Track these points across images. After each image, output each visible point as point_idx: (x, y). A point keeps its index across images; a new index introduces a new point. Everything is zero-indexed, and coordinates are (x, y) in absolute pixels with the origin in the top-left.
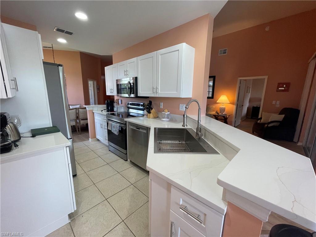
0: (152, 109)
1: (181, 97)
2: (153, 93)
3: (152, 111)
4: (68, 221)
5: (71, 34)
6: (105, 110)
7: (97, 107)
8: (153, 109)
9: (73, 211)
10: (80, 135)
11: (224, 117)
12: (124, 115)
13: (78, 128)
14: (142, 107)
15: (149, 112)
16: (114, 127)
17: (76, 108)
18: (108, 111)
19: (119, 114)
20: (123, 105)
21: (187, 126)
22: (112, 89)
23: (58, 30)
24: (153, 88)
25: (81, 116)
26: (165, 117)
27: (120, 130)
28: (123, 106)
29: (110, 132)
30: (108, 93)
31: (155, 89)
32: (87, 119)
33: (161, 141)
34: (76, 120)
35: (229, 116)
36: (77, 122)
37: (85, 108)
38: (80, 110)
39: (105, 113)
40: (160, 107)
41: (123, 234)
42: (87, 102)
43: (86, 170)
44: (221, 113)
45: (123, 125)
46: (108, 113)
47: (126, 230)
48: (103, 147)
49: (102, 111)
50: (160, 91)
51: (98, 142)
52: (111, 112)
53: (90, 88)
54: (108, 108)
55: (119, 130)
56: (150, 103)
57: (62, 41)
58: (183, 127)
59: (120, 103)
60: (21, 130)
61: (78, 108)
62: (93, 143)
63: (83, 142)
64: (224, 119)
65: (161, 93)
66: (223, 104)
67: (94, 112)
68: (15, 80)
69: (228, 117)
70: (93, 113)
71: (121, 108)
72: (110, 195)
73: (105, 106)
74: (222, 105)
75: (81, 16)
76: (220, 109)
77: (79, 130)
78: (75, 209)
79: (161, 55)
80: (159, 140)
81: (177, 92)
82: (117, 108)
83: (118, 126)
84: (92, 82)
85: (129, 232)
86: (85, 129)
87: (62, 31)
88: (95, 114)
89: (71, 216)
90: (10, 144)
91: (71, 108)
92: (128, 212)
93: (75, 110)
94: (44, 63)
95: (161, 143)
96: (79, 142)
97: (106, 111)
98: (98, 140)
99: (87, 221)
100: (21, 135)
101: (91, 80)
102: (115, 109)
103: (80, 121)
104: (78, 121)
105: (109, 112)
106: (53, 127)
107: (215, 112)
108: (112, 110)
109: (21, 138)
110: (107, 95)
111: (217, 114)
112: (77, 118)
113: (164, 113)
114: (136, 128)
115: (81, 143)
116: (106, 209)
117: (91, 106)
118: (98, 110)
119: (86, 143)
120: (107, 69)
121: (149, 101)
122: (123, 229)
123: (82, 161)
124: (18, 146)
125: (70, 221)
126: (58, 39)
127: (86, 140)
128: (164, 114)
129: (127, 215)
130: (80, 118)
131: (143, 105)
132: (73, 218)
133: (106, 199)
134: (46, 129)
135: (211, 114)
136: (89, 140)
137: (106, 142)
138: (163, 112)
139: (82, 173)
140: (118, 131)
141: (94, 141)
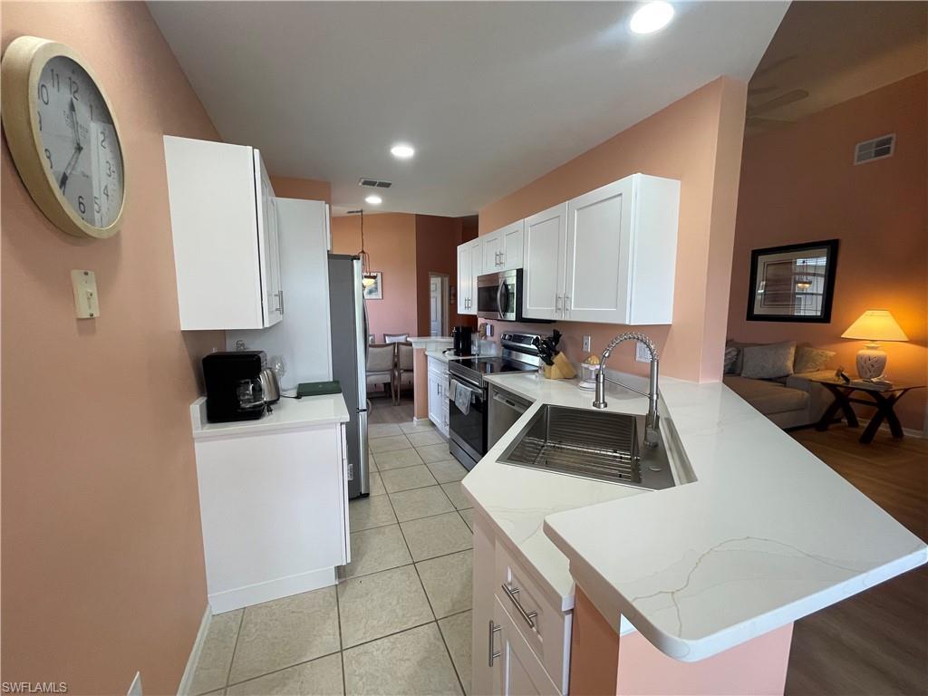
0: (557, 353)
1: (627, 323)
2: (558, 309)
3: (559, 359)
4: (332, 580)
5: (387, 185)
6: (449, 350)
7: (437, 342)
8: (561, 353)
9: (344, 564)
10: (397, 408)
11: (874, 393)
12: (495, 365)
13: (396, 392)
14: (533, 347)
15: (550, 363)
16: (460, 395)
17: (394, 343)
18: (457, 354)
19: (483, 361)
20: (496, 338)
21: (606, 406)
22: (469, 300)
23: (366, 183)
24: (558, 298)
25: (403, 364)
26: (590, 379)
27: (474, 402)
28: (495, 342)
29: (453, 407)
30: (461, 310)
31: (561, 301)
32: (412, 371)
33: (560, 442)
34: (392, 371)
35: (906, 390)
36: (393, 377)
37: (410, 344)
38: (403, 348)
39: (450, 356)
40: (584, 349)
41: (428, 646)
42: (424, 331)
43: (390, 489)
44: (861, 378)
45: (480, 391)
46: (457, 358)
47: (438, 643)
48: (438, 441)
49: (444, 352)
50: (575, 307)
51: (432, 428)
52: (463, 356)
53: (432, 294)
54: (457, 345)
55: (471, 404)
56: (557, 337)
57: (374, 200)
58: (594, 408)
59: (488, 333)
60: (283, 384)
61: (399, 344)
62: (421, 429)
63: (401, 425)
64: (874, 401)
65: (577, 311)
66: (873, 345)
67: (426, 353)
68: (280, 295)
69: (898, 394)
70: (426, 356)
71: (491, 347)
72: (425, 556)
73: (452, 340)
74: (869, 348)
75: (403, 151)
76: (857, 363)
77: (396, 396)
78: (349, 561)
79: (578, 210)
80: (555, 440)
81: (616, 307)
82: (479, 347)
83: (469, 394)
84: (439, 279)
85: (443, 648)
86: (407, 394)
87: (373, 184)
88: (429, 358)
89: (341, 572)
90: (261, 405)
91: (387, 342)
92: (453, 605)
93: (391, 347)
94: (331, 256)
95: (562, 448)
96: (392, 423)
97: (452, 352)
98: (433, 425)
99: (367, 594)
100: (282, 393)
101: (438, 276)
102: (474, 349)
103: (400, 374)
104: (397, 374)
105: (459, 355)
106: (335, 381)
107: (835, 372)
108: (467, 351)
109: (281, 399)
110: (458, 312)
111: (842, 382)
112: (396, 365)
113: (586, 366)
114: (507, 401)
115: (396, 425)
116: (408, 583)
117: (433, 338)
118: (436, 350)
119: (405, 426)
120: (463, 251)
121: (554, 331)
122: (432, 637)
123: (387, 467)
124: (271, 411)
125: (337, 583)
126: (365, 197)
127: (407, 421)
128: (586, 368)
129: (449, 612)
130: (401, 367)
131: (536, 342)
132: (344, 579)
133: (414, 563)
134: (320, 386)
135: (811, 381)
136: (412, 420)
137: (446, 430)
138: (584, 362)
139: (381, 493)
140: (467, 403)
141: (423, 425)
